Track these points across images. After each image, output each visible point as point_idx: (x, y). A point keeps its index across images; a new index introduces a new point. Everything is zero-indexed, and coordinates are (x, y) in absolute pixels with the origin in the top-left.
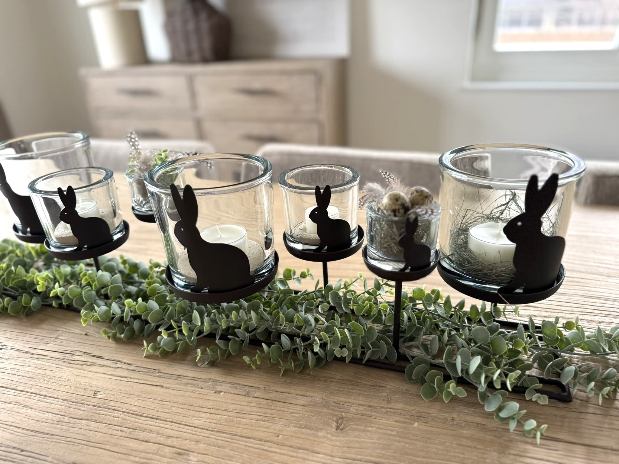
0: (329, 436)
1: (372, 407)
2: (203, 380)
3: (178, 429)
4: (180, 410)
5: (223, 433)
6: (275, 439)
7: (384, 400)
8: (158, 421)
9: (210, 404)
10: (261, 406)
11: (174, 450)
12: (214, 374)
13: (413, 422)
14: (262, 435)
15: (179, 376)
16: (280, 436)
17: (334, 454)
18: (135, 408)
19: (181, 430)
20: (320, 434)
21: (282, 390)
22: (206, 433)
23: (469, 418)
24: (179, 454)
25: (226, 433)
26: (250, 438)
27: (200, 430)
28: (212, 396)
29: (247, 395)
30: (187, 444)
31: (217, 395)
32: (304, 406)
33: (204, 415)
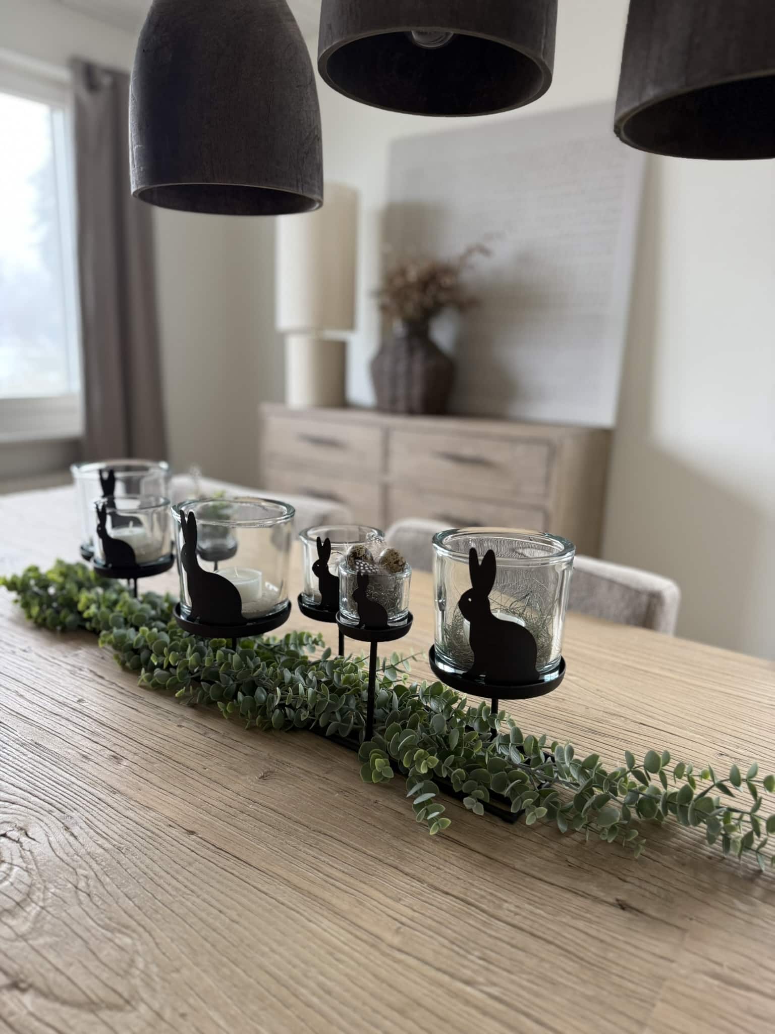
0: (250, 781)
1: (309, 772)
2: (175, 715)
3: (126, 741)
4: (138, 730)
5: (161, 754)
6: (200, 770)
7: (323, 770)
8: (115, 732)
9: (166, 732)
10: (210, 745)
11: (113, 753)
12: (188, 713)
13: (335, 793)
14: (192, 765)
15: (157, 707)
16: (207, 770)
17: (241, 793)
18: (103, 719)
19: (129, 743)
20: (243, 778)
21: (238, 739)
22: (147, 750)
23: (392, 806)
24: (115, 757)
25: (163, 755)
26: (180, 763)
27: (144, 747)
28: (174, 727)
29: (205, 734)
30: (124, 753)
31: (178, 728)
32: (246, 755)
33: (155, 738)
